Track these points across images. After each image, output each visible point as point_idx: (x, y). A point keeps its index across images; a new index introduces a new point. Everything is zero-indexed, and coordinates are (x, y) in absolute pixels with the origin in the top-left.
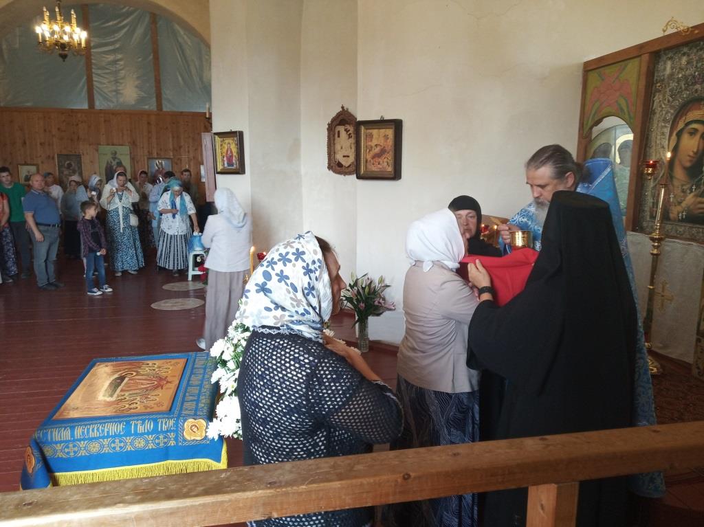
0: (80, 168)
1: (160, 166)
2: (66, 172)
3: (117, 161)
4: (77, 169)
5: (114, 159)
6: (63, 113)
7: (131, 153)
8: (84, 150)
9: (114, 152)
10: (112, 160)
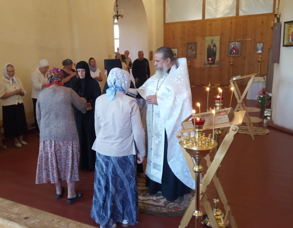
0: (196, 49)
1: (235, 45)
2: (190, 51)
3: (213, 44)
4: (194, 49)
5: (212, 43)
6: (191, 23)
7: (220, 40)
8: (198, 39)
9: (212, 40)
10: (211, 44)
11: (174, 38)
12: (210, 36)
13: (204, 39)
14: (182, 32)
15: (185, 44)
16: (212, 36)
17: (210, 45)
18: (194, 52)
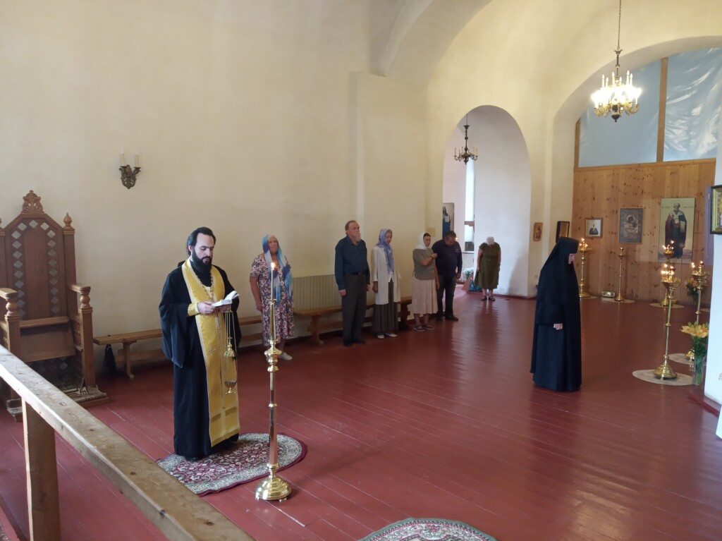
0: (641, 222)
2: (627, 226)
3: (679, 214)
4: (637, 223)
5: (676, 212)
6: (631, 169)
7: (695, 206)
8: (646, 203)
9: (677, 205)
10: (674, 213)
11: (594, 199)
12: (672, 197)
13: (659, 203)
14: (613, 187)
15: (617, 212)
16: (677, 197)
17: (673, 216)
18: (637, 228)
